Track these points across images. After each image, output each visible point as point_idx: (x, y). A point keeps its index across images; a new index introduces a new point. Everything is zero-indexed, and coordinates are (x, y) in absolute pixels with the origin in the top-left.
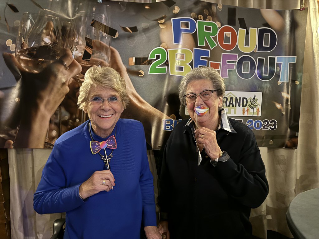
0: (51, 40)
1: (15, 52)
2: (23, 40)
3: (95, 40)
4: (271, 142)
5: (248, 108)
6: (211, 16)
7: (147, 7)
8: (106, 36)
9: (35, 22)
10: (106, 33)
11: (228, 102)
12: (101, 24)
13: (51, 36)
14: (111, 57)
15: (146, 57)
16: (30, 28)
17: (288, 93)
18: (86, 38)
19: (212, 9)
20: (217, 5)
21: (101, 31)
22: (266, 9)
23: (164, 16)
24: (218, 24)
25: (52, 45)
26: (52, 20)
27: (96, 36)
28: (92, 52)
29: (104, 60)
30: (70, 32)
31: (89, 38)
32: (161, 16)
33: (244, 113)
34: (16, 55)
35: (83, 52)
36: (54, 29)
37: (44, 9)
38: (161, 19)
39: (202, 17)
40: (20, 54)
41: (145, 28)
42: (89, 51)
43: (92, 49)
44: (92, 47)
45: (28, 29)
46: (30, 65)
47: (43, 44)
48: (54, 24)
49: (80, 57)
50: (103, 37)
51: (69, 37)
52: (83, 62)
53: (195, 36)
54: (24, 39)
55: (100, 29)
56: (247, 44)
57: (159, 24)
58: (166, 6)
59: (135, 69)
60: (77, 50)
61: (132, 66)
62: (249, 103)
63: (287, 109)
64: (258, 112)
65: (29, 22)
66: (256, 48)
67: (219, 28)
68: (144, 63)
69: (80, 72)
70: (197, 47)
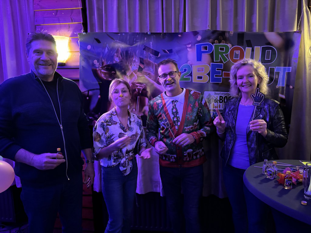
0: (119, 60)
2: (103, 60)
3: (145, 59)
6: (225, 40)
10: (153, 54)
13: (119, 57)
20: (229, 32)
22: (269, 32)
24: (229, 45)
29: (151, 72)
30: (130, 54)
31: (142, 58)
32: (189, 42)
35: (138, 67)
36: (121, 52)
37: (116, 41)
39: (218, 42)
40: (101, 69)
41: (178, 50)
43: (144, 65)
45: (106, 53)
46: (107, 75)
49: (136, 70)
50: (150, 57)
52: (138, 73)
53: (212, 55)
55: (148, 52)
57: (187, 47)
58: (192, 35)
60: (134, 65)
67: (230, 48)
69: (136, 79)
70: (213, 62)
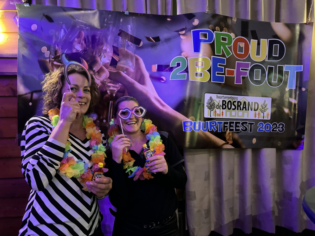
0: (82, 47)
1: (49, 58)
3: (121, 48)
4: (279, 144)
5: (259, 112)
7: (169, 19)
8: (131, 45)
9: (67, 31)
10: (132, 42)
11: (242, 106)
12: (127, 34)
13: (82, 44)
14: (136, 64)
15: (168, 64)
16: (63, 37)
17: (295, 98)
18: (113, 47)
19: (228, 21)
20: (232, 18)
21: (127, 40)
22: (276, 22)
23: (184, 27)
24: (232, 35)
25: (82, 52)
26: (83, 30)
27: (122, 45)
28: (118, 59)
29: (130, 66)
30: (99, 41)
31: (116, 46)
32: (181, 28)
33: (255, 116)
34: (50, 61)
35: (111, 59)
36: (85, 37)
37: (77, 20)
38: (182, 30)
39: (219, 29)
40: (53, 60)
41: (167, 38)
42: (116, 58)
43: (119, 56)
44: (118, 55)
45: (62, 37)
47: (74, 51)
48: (85, 33)
49: (108, 63)
50: (128, 46)
51: (98, 46)
52: (110, 68)
53: (212, 46)
54: (58, 46)
55: (126, 39)
56: (258, 53)
57: (180, 34)
58: (186, 19)
59: (157, 75)
60: (105, 57)
61: (155, 72)
62: (260, 107)
63: (295, 113)
64: (268, 116)
65: (63, 31)
66: (266, 57)
67: (234, 39)
68: (166, 70)
69: (108, 77)
70: (214, 55)
